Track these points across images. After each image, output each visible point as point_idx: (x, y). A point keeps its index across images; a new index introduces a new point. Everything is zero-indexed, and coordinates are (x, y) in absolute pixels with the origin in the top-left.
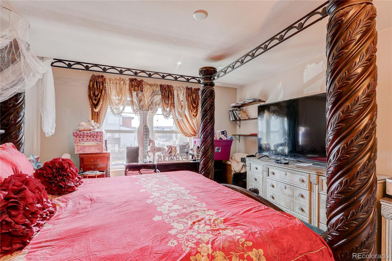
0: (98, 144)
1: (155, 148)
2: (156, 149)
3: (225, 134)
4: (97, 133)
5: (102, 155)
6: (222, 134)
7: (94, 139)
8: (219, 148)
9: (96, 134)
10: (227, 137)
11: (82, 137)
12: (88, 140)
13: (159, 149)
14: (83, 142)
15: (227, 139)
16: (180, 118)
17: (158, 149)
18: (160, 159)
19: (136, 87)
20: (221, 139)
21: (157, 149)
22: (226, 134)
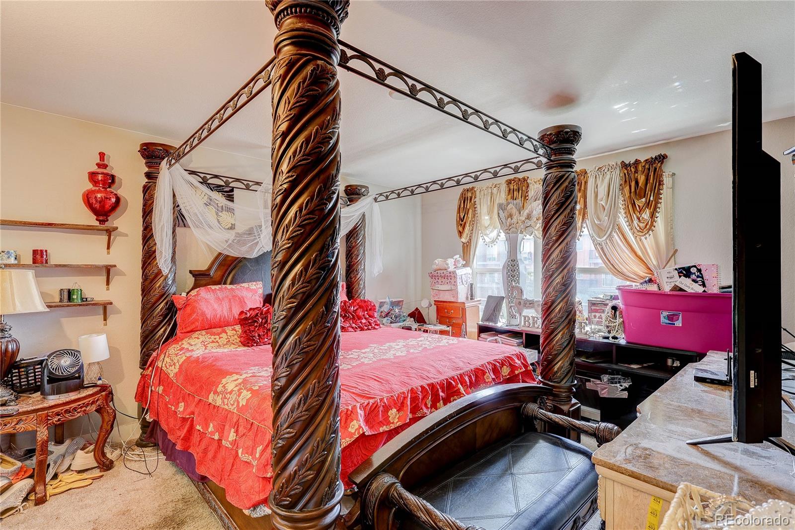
0: (451, 288)
1: (520, 300)
2: (522, 303)
3: (693, 277)
4: (450, 273)
5: (455, 304)
6: (680, 277)
7: (448, 281)
8: (674, 315)
9: (449, 275)
10: (704, 285)
11: (437, 278)
12: (443, 283)
13: (530, 304)
14: (438, 286)
15: (704, 291)
16: (599, 239)
17: (528, 303)
18: (527, 323)
19: (515, 193)
20: (677, 288)
21: (526, 304)
22: (698, 277)
